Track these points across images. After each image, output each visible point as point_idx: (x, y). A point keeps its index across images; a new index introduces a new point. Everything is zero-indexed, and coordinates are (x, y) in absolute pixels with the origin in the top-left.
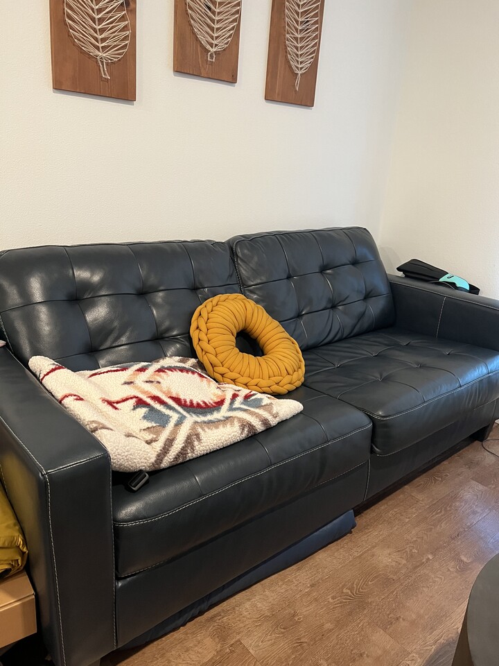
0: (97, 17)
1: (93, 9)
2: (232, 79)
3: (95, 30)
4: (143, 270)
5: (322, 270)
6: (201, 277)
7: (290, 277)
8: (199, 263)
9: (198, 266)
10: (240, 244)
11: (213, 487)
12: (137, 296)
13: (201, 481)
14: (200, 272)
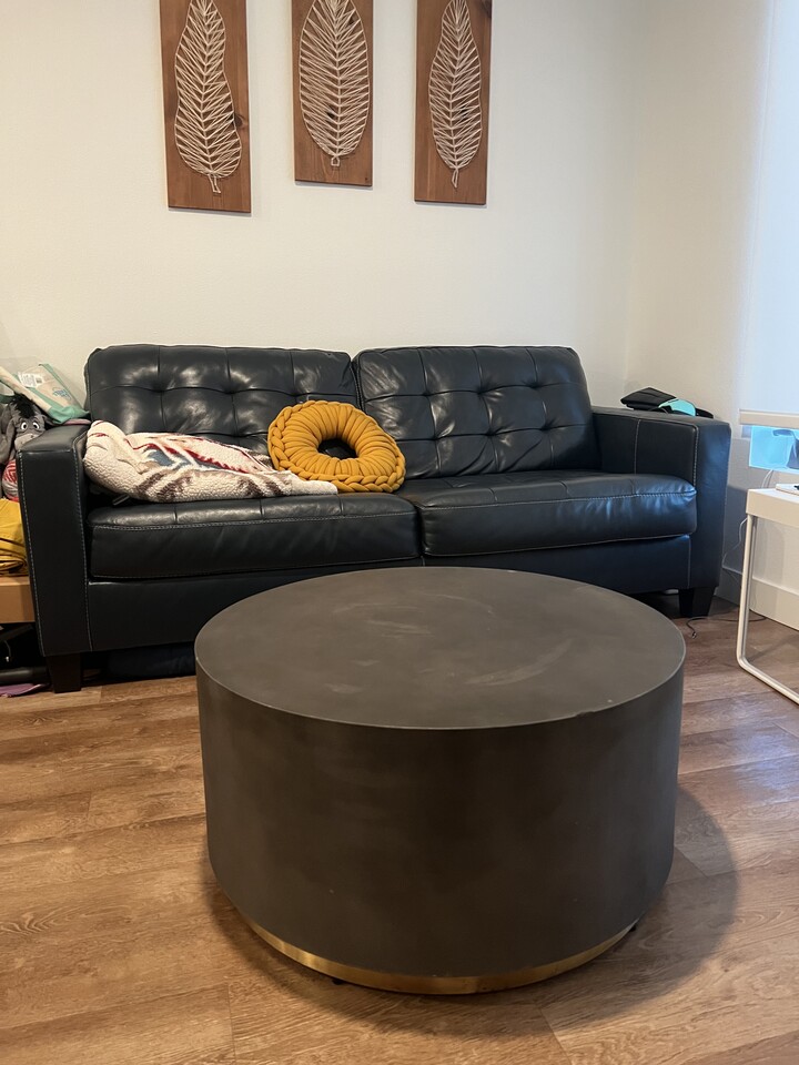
0: (206, 139)
1: (202, 133)
2: (367, 182)
3: (205, 151)
4: (234, 369)
5: (482, 391)
6: (302, 383)
7: (429, 395)
8: (303, 370)
9: (301, 372)
10: (365, 355)
11: (190, 521)
12: (224, 393)
13: (182, 516)
14: (302, 377)
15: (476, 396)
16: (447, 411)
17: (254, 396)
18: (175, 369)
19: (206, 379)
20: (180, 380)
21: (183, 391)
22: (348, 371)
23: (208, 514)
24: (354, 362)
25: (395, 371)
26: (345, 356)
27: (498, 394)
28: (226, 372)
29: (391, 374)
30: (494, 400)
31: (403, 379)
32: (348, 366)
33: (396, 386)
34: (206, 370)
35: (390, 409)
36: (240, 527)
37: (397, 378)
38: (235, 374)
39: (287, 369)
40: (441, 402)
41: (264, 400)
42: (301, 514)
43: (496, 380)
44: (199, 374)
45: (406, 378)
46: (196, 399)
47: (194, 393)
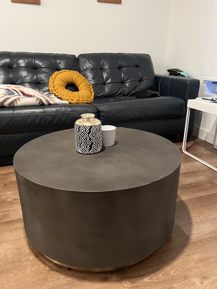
4: (37, 60)
5: (120, 68)
6: (60, 65)
7: (102, 69)
8: (60, 60)
9: (59, 61)
10: (81, 56)
11: (19, 114)
12: (33, 69)
13: (16, 112)
14: (60, 63)
15: (117, 70)
16: (108, 74)
17: (44, 70)
18: (16, 60)
19: (27, 64)
20: (18, 64)
21: (19, 68)
22: (75, 61)
23: (25, 111)
24: (77, 58)
25: (91, 61)
26: (74, 56)
27: (125, 69)
28: (34, 61)
29: (90, 62)
30: (124, 71)
31: (93, 64)
32: (75, 59)
33: (92, 66)
34: (26, 61)
35: (89, 74)
36: (36, 115)
37: (92, 64)
38: (37, 62)
39: (55, 60)
40: (106, 72)
41: (47, 71)
42: (57, 111)
43: (124, 64)
44: (24, 62)
45: (95, 63)
46: (23, 70)
47: (23, 69)
